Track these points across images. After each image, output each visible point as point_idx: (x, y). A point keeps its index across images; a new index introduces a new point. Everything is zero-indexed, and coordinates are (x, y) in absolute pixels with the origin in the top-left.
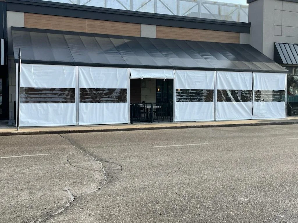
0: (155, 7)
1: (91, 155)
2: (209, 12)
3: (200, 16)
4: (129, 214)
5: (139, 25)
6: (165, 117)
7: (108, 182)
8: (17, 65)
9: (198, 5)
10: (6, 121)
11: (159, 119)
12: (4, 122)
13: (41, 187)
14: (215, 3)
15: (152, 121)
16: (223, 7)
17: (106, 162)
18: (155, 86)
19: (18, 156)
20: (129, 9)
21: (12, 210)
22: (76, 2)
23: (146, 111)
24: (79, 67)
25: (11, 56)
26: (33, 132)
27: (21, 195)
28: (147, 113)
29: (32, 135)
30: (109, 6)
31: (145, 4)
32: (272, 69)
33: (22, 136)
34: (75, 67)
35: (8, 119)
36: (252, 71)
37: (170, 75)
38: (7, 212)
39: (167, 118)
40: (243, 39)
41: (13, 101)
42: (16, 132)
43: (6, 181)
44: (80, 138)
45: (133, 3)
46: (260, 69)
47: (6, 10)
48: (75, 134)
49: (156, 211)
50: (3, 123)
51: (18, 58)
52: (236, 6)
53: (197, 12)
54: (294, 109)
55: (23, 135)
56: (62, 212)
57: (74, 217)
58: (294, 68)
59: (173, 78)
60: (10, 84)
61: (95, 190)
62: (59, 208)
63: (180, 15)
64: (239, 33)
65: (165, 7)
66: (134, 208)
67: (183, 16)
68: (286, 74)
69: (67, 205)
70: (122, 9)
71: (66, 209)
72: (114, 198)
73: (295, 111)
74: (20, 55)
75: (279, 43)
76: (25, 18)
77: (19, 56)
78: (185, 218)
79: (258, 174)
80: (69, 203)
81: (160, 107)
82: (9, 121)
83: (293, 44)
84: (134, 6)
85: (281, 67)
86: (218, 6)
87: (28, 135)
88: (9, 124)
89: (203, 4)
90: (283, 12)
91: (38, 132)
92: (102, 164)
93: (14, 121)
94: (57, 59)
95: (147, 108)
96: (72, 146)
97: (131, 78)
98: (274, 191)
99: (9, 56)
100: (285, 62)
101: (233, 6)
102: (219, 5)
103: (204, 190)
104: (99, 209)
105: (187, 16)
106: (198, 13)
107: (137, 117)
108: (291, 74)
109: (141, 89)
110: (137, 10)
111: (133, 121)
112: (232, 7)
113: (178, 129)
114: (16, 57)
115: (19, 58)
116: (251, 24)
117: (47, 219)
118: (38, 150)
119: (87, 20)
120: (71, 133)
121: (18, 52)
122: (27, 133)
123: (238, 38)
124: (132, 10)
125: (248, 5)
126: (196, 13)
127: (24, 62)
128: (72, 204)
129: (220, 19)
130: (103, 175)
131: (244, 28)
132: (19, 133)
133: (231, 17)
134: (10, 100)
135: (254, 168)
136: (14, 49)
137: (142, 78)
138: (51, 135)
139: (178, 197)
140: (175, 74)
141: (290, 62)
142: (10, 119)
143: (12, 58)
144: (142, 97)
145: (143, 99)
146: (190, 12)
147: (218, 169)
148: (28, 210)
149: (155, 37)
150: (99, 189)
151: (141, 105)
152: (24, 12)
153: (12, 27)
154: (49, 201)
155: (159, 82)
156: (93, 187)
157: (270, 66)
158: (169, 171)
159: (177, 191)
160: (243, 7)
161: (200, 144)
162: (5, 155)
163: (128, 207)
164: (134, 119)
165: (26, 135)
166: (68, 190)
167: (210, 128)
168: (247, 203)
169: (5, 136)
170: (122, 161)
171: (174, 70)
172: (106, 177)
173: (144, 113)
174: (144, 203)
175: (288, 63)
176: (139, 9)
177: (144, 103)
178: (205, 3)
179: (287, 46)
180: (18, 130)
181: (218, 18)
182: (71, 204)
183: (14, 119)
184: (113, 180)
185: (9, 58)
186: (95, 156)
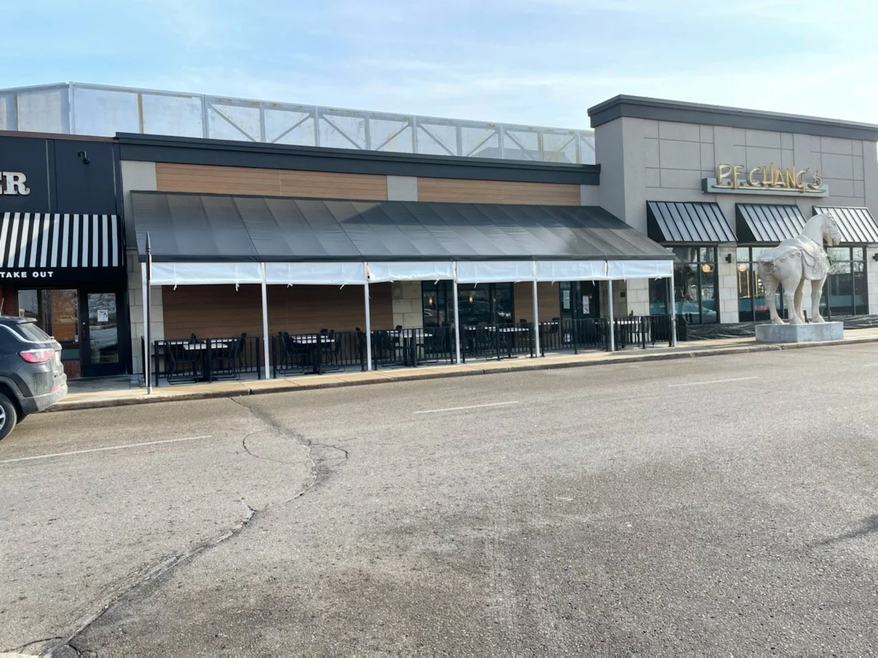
0: (415, 141)
1: (290, 433)
2: (519, 145)
3: (503, 156)
4: (352, 536)
5: (384, 177)
6: (440, 355)
7: (318, 482)
8: (144, 265)
9: (497, 135)
10: (126, 376)
11: (429, 359)
12: (120, 379)
13: (192, 497)
14: (530, 129)
15: (416, 363)
16: (545, 136)
17: (318, 446)
18: (421, 294)
19: (149, 443)
20: (363, 147)
21: (135, 539)
22: (258, 137)
23: (402, 345)
24: (267, 264)
25: (131, 248)
26: (179, 396)
27: (153, 512)
28: (405, 348)
29: (178, 402)
30: (324, 144)
31: (395, 136)
32: (643, 252)
33: (157, 404)
34: (259, 264)
35: (131, 372)
36: (606, 259)
37: (446, 272)
38: (126, 543)
39: (444, 356)
40: (587, 196)
41: (139, 336)
42: (147, 397)
43: (125, 490)
44: (272, 403)
45: (371, 135)
46: (621, 254)
47: (120, 158)
48: (263, 395)
49: (401, 527)
50: (119, 381)
51: (145, 253)
52: (571, 132)
53: (497, 147)
54: (693, 329)
55: (159, 402)
56: (228, 539)
57: (250, 546)
58: (690, 249)
59: (452, 278)
60: (131, 303)
61: (293, 498)
62: (223, 532)
63: (463, 156)
64: (579, 184)
65: (433, 141)
66: (363, 524)
67: (470, 156)
68: (672, 262)
69: (239, 526)
70: (349, 148)
71: (236, 533)
72: (327, 509)
73: (695, 331)
74: (150, 247)
75: (656, 202)
76: (157, 173)
77: (147, 248)
78: (453, 536)
79: (602, 453)
80: (242, 523)
81: (430, 335)
82: (132, 376)
83: (684, 203)
84: (373, 141)
85: (662, 248)
86: (536, 135)
87: (171, 403)
88: (132, 382)
89: (508, 132)
90: (661, 141)
91: (189, 395)
92: (309, 450)
93: (143, 376)
94: (223, 251)
95: (405, 339)
96: (256, 419)
97: (371, 282)
98: (625, 482)
99: (127, 248)
100: (668, 238)
101: (565, 134)
102: (539, 132)
103: (496, 487)
104: (298, 530)
105: (478, 157)
106: (498, 150)
107: (386, 358)
108: (686, 261)
109: (394, 301)
110: (379, 148)
111: (378, 366)
112: (563, 136)
113: (464, 377)
114: (142, 251)
115: (148, 252)
116: (602, 167)
117: (200, 552)
118: (189, 430)
119: (280, 171)
120: (254, 394)
121: (144, 239)
122: (169, 398)
123: (578, 195)
124: (369, 149)
125: (593, 130)
126: (496, 149)
127: (157, 259)
128: (248, 524)
129: (542, 160)
130: (310, 470)
131: (590, 174)
132: (152, 398)
133: (564, 154)
134: (133, 336)
135: (596, 443)
136: (137, 235)
137: (392, 281)
138: (215, 400)
139: (445, 502)
140: (456, 270)
141: (678, 239)
142: (134, 372)
143: (134, 252)
144: (395, 316)
145: (397, 321)
146: (483, 149)
147: (529, 447)
148: (166, 539)
149: (416, 200)
150: (301, 495)
151: (392, 334)
152: (156, 162)
153: (132, 192)
154: (205, 521)
155: (427, 285)
156: (289, 493)
157: (640, 248)
158: (437, 455)
159: (446, 491)
160: (584, 134)
161: (503, 403)
162: (124, 443)
163: (351, 523)
164: (380, 361)
165: (166, 403)
166: (242, 501)
167: (527, 373)
168: (570, 504)
169: (124, 407)
170: (349, 442)
171: (454, 262)
172: (315, 472)
173: (399, 348)
174: (383, 514)
175: (676, 240)
176: (382, 146)
177: (399, 328)
178: (510, 130)
179: (672, 206)
180: (149, 393)
181: (537, 158)
182: (245, 523)
183: (142, 372)
184: (328, 478)
185: (128, 253)
186: (299, 435)
